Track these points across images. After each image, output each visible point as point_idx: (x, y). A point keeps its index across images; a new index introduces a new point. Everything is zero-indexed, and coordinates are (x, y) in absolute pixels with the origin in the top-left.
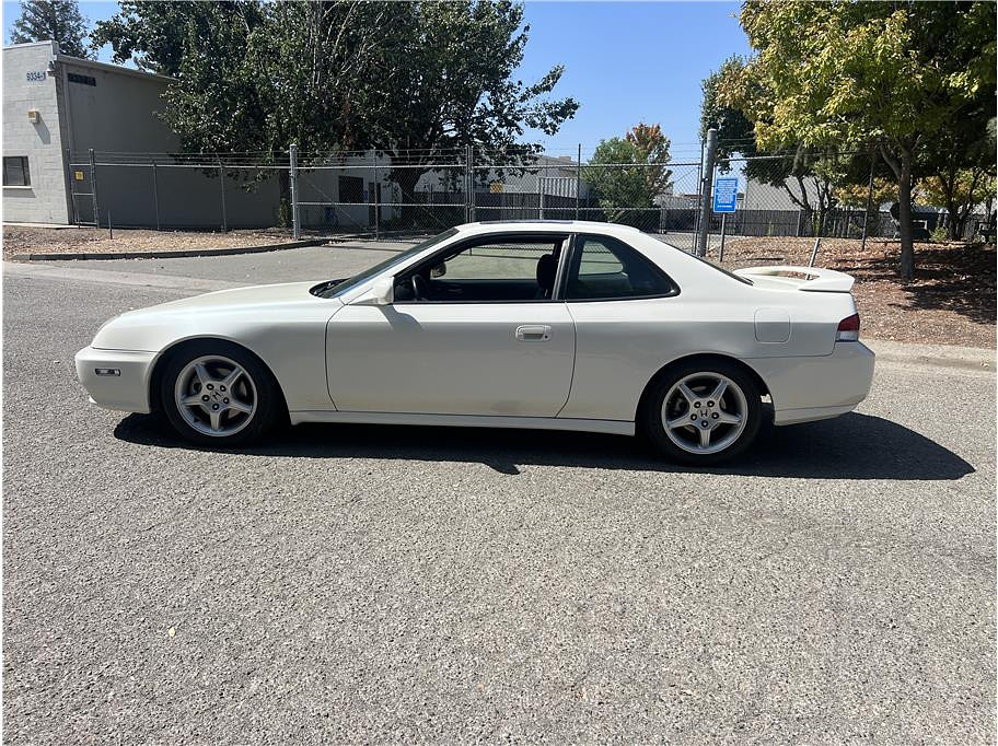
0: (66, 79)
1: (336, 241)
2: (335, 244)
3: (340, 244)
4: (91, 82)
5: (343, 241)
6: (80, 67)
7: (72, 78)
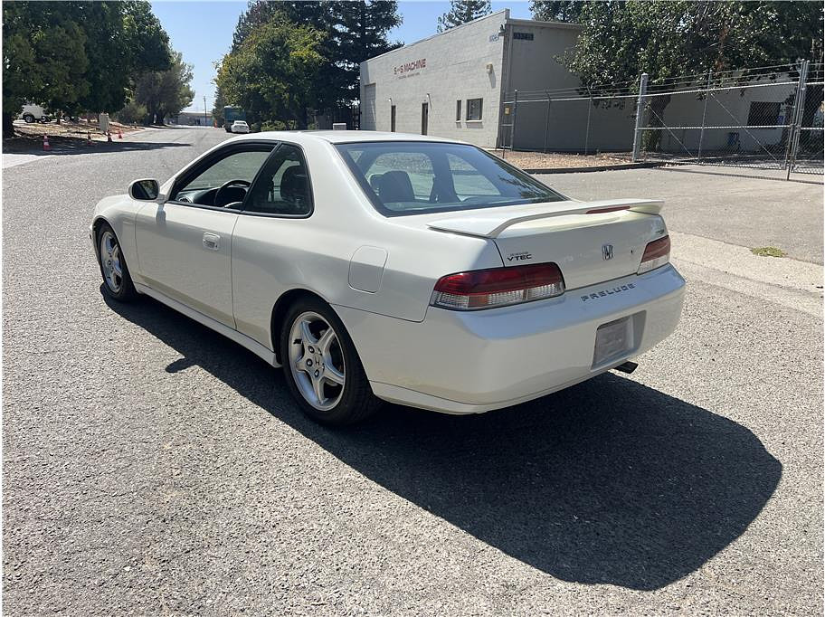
0: (511, 36)
1: (673, 164)
2: (671, 167)
3: (678, 167)
4: (529, 37)
5: (680, 164)
6: (523, 26)
7: (516, 36)
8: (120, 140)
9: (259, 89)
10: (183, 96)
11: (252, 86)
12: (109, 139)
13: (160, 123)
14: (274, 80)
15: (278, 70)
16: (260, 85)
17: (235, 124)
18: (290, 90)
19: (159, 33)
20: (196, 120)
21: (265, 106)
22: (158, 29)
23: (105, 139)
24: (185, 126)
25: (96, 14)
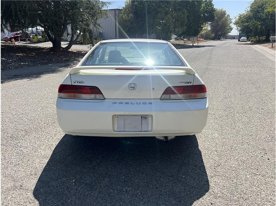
8: (198, 45)
9: (249, 25)
10: (228, 29)
11: (247, 24)
12: (193, 45)
13: (219, 39)
14: (256, 21)
15: (259, 17)
16: (250, 24)
17: (242, 38)
18: (262, 25)
19: (213, 9)
20: (233, 38)
21: (251, 31)
22: (213, 8)
23: (192, 45)
24: (229, 40)
25: (192, 6)
